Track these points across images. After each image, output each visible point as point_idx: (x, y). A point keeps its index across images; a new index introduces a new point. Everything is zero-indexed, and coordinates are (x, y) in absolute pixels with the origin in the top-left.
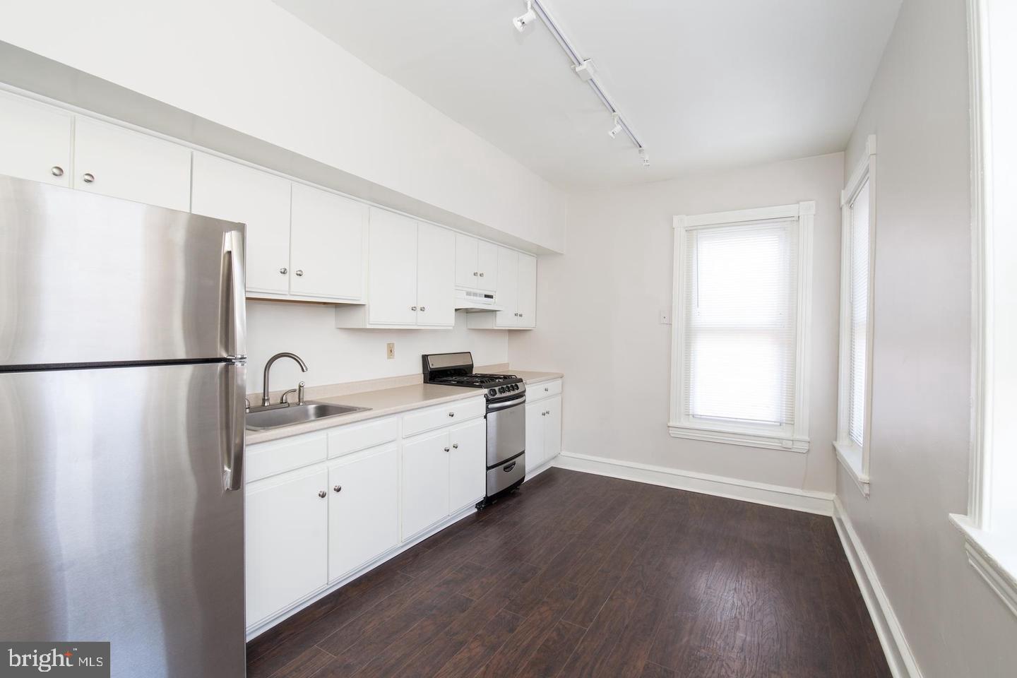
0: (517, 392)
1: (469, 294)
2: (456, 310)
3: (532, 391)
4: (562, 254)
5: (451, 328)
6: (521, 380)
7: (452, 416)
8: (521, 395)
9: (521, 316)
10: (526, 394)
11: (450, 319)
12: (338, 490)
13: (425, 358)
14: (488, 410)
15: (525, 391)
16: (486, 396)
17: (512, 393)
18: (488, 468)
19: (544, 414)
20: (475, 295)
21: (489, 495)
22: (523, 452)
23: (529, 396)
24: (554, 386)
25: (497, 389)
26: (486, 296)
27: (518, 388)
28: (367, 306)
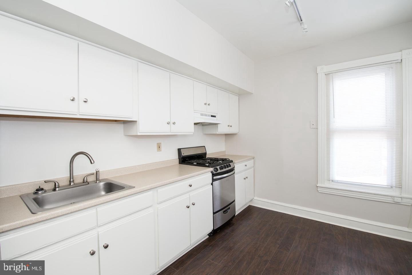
0: (230, 168)
1: (202, 115)
2: (195, 124)
3: (238, 167)
4: (252, 93)
5: (192, 134)
6: (232, 161)
7: (191, 186)
8: (232, 170)
9: (231, 126)
10: (235, 169)
11: (191, 129)
12: (106, 247)
13: (179, 150)
14: (213, 180)
15: (234, 167)
16: (212, 172)
17: (227, 169)
18: (214, 213)
19: (245, 179)
20: (206, 115)
21: (215, 229)
22: (234, 201)
23: (236, 170)
24: (250, 163)
25: (218, 167)
26: (212, 116)
27: (230, 166)
28: (138, 122)
